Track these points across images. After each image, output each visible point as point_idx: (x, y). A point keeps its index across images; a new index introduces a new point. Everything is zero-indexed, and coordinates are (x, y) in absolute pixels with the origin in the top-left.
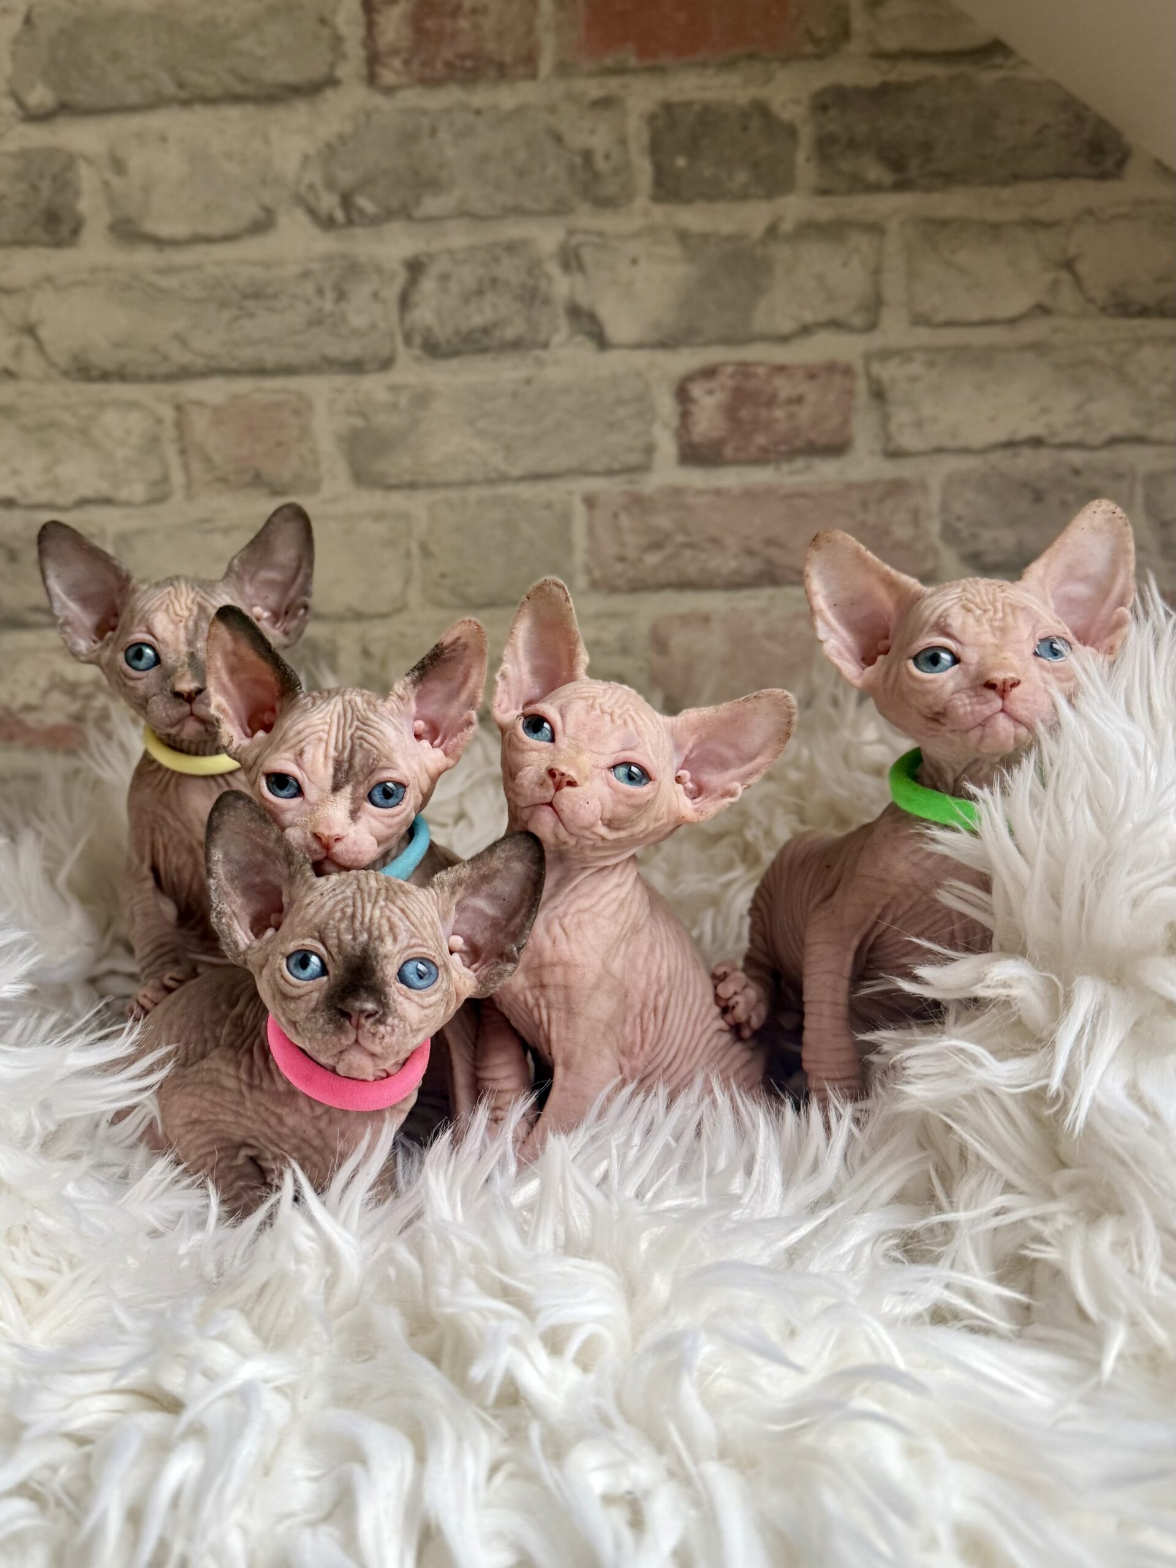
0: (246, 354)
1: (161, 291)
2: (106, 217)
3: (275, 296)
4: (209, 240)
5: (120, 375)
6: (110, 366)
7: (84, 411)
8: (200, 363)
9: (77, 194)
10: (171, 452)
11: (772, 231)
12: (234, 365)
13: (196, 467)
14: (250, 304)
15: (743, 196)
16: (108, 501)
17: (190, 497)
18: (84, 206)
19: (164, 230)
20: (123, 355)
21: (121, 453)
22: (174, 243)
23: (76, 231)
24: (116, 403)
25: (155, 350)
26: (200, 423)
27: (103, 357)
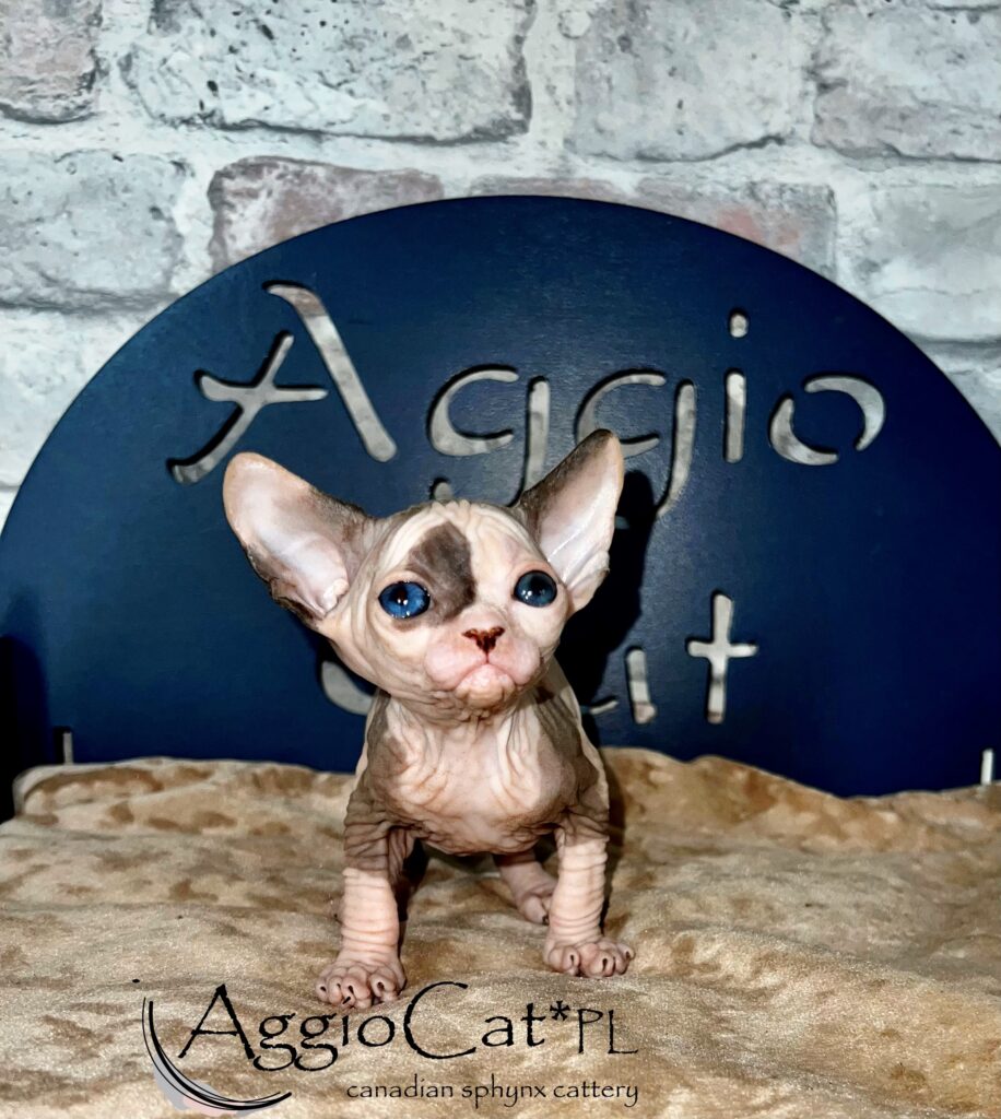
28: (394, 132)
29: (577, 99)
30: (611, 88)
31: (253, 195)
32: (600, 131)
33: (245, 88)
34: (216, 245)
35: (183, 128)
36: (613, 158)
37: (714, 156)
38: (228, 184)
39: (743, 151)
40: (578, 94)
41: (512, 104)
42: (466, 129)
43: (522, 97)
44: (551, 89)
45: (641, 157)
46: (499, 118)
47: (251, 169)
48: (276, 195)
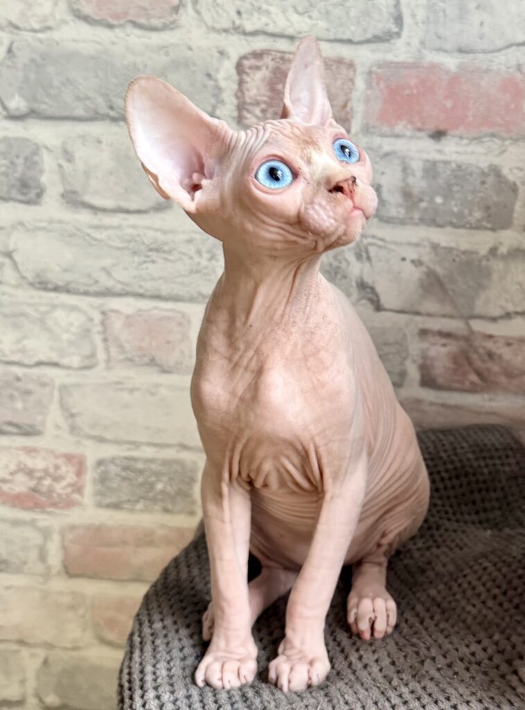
0: (149, 286)
1: (95, 239)
2: (60, 189)
3: (170, 252)
4: (128, 212)
5: (66, 289)
6: (61, 283)
7: (42, 309)
8: (119, 288)
9: (41, 172)
10: (98, 339)
11: (493, 251)
12: (141, 291)
13: (114, 351)
14: (153, 255)
15: (477, 227)
16: (56, 365)
17: (108, 368)
18: (45, 179)
19: (97, 201)
20: (68, 277)
21: (65, 337)
22: (104, 210)
23: (39, 195)
24: (63, 306)
25: (89, 276)
26: (117, 324)
27: (57, 277)
28: (332, 37)
29: (427, 21)
30: (445, 16)
31: (258, 68)
32: (439, 37)
33: (256, 15)
34: (239, 94)
35: (224, 34)
36: (445, 51)
37: (499, 50)
38: (246, 63)
39: (514, 48)
40: (428, 18)
41: (393, 24)
42: (369, 36)
43: (399, 20)
44: (413, 16)
45: (460, 51)
46: (386, 31)
47: (257, 55)
48: (270, 68)
